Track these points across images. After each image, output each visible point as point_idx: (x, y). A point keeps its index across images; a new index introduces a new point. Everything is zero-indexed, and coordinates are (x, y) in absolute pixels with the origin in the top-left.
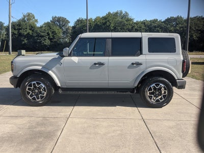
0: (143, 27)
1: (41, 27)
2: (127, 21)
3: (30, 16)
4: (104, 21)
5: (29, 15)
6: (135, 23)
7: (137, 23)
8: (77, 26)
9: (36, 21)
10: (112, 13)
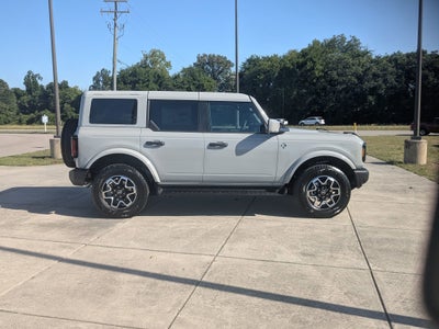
0: (390, 69)
1: (176, 77)
2: (353, 57)
3: (155, 56)
4: (301, 60)
5: (154, 53)
6: (372, 61)
7: (377, 61)
8: (247, 72)
9: (168, 64)
10: (321, 41)
